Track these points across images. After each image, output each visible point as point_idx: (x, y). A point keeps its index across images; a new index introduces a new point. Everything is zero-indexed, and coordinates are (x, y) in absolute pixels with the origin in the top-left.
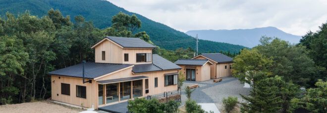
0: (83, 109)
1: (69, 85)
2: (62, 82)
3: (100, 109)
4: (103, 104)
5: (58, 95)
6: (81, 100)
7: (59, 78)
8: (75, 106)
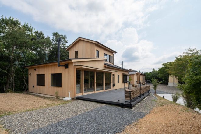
0: (57, 98)
1: (44, 75)
2: (38, 74)
3: (78, 98)
4: (80, 93)
5: (34, 86)
6: (56, 89)
7: (35, 70)
8: (49, 96)
